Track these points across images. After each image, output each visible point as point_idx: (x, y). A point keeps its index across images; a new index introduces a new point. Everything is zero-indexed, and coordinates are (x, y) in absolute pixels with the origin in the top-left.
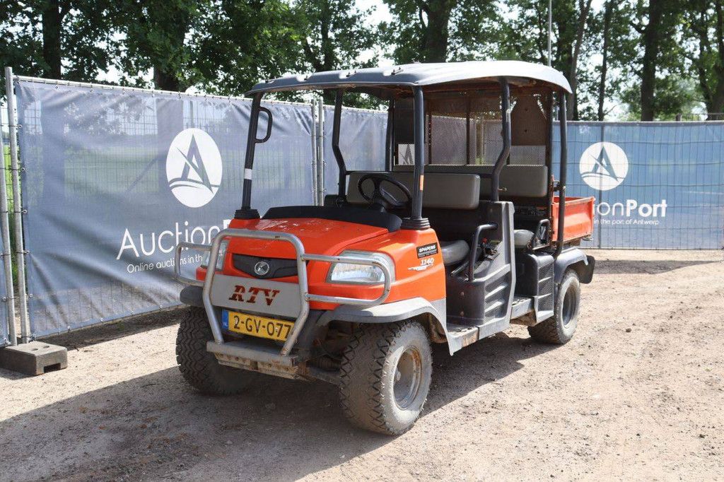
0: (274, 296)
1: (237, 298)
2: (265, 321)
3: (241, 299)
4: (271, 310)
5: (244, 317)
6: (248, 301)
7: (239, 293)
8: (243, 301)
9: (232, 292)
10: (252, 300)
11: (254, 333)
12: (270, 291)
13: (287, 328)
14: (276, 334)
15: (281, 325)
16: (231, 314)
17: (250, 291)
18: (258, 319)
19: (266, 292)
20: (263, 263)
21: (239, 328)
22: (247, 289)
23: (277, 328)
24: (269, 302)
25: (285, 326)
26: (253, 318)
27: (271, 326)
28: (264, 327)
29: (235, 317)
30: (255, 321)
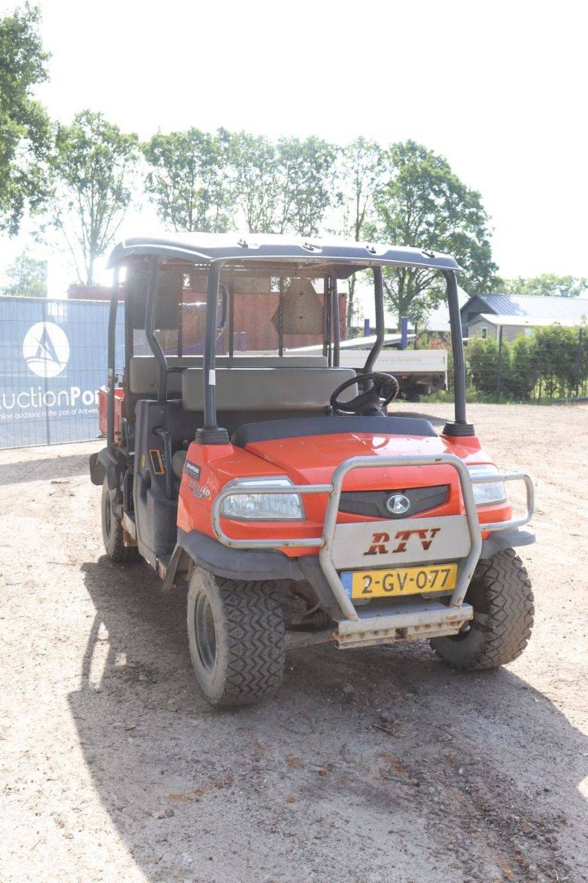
0: (433, 536)
1: (377, 550)
2: (414, 572)
3: (383, 550)
4: (431, 555)
5: (378, 575)
6: (394, 551)
7: (381, 543)
8: (386, 552)
9: (369, 543)
10: (401, 549)
11: (397, 592)
12: (426, 531)
13: (445, 573)
14: (429, 584)
15: (437, 572)
16: (357, 576)
17: (397, 537)
18: (402, 572)
19: (422, 534)
20: (398, 498)
21: (371, 592)
22: (392, 535)
23: (430, 577)
24: (426, 546)
25: (443, 571)
26: (394, 572)
27: (422, 576)
28: (412, 580)
29: (364, 578)
30: (398, 575)
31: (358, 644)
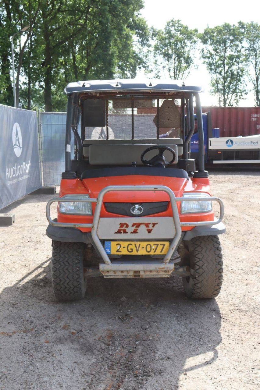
0: (153, 227)
1: (122, 231)
2: (144, 244)
3: (125, 232)
4: (152, 236)
5: (125, 244)
6: (131, 233)
7: (124, 228)
8: (127, 233)
9: (118, 228)
10: (135, 232)
11: (135, 253)
12: (150, 224)
13: (162, 246)
14: (153, 251)
15: (157, 245)
16: (113, 244)
17: (133, 226)
18: (138, 244)
19: (147, 225)
20: (137, 207)
21: (121, 252)
22: (130, 225)
23: (154, 247)
24: (149, 231)
25: (161, 245)
26: (133, 243)
27: (149, 246)
28: (143, 248)
29: (117, 244)
30: (135, 245)
31: (114, 276)
